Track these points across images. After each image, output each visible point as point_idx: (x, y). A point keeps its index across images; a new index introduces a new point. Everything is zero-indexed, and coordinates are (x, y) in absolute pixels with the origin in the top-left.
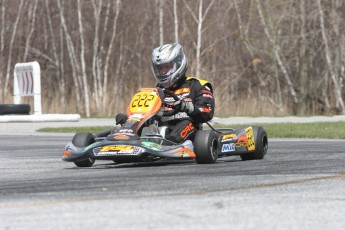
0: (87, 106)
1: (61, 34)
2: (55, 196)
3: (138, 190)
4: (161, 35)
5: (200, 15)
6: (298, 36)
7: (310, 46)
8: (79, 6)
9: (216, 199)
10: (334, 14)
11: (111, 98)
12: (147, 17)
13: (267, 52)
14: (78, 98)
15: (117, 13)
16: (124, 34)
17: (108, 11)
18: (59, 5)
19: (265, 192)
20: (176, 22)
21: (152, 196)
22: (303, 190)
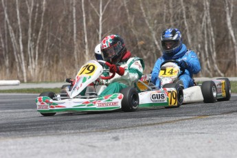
0: (25, 75)
1: (5, 26)
3: (60, 130)
4: (75, 25)
5: (101, 10)
6: (168, 24)
8: (17, 6)
9: (114, 135)
10: (192, 9)
11: (41, 68)
12: (64, 13)
13: (147, 36)
14: (18, 70)
15: (44, 9)
16: (49, 24)
17: (37, 9)
18: (3, 5)
19: (147, 129)
20: (84, 16)
21: (70, 133)
22: (173, 127)
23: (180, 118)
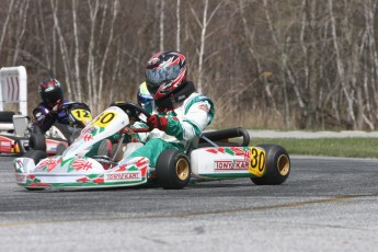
1: (54, 36)
2: (25, 215)
4: (162, 39)
5: (205, 20)
6: (308, 44)
7: (320, 55)
8: (74, 7)
9: (198, 223)
10: (346, 21)
12: (146, 20)
15: (115, 13)
16: (121, 37)
17: (105, 13)
18: (52, 5)
19: (252, 216)
21: (130, 218)
22: (293, 215)
23: (308, 199)
